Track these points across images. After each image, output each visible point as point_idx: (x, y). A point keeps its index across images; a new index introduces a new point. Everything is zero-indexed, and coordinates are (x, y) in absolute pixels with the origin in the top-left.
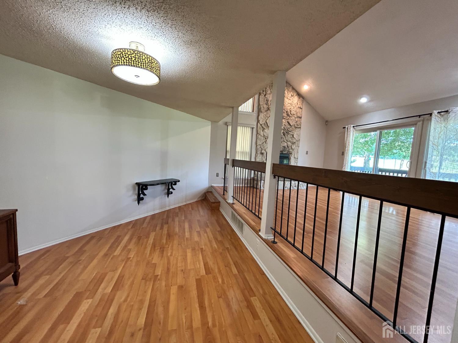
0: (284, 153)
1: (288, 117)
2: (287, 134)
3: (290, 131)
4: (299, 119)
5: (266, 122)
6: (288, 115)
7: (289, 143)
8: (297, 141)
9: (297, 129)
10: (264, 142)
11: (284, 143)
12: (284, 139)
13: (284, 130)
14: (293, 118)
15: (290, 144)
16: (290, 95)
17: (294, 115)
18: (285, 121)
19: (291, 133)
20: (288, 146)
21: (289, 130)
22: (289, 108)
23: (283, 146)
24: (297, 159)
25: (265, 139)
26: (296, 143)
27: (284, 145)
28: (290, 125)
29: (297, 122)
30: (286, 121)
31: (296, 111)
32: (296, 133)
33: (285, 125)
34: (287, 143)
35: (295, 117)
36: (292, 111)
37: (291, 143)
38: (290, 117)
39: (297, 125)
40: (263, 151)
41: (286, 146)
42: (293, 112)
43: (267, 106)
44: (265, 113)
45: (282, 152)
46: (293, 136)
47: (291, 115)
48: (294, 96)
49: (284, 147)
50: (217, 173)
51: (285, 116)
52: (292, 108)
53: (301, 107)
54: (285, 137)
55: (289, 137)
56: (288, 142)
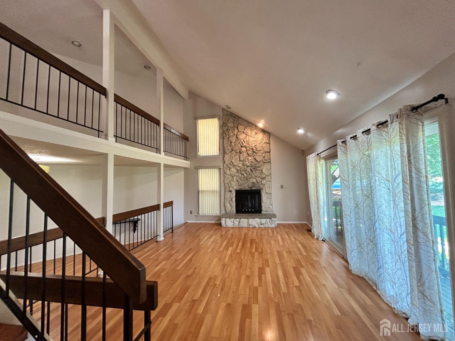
0: (253, 189)
1: (255, 154)
2: (255, 170)
3: (258, 167)
4: (266, 154)
5: (231, 161)
6: (254, 152)
7: (258, 179)
8: (268, 176)
9: (265, 163)
10: (232, 180)
11: (253, 179)
12: (252, 175)
13: (251, 167)
14: (260, 154)
15: (260, 180)
16: (254, 133)
17: (260, 151)
18: (251, 158)
19: (260, 169)
20: (257, 182)
21: (256, 166)
22: (254, 145)
23: (251, 183)
24: (270, 194)
25: (232, 177)
26: (266, 177)
27: (253, 181)
28: (258, 161)
29: (264, 157)
30: (253, 157)
31: (262, 147)
32: (264, 168)
33: (251, 161)
34: (256, 179)
35: (262, 152)
36: (258, 147)
37: (260, 178)
38: (256, 153)
39: (265, 160)
40: (231, 189)
41: (256, 182)
42: (260, 148)
43: (231, 147)
44: (230, 154)
45: (251, 188)
46: (262, 171)
47: (256, 152)
48: (258, 133)
49: (253, 183)
50: (191, 211)
51: (250, 154)
52: (258, 144)
53: (268, 142)
54: (253, 174)
55: (257, 173)
56: (257, 177)
